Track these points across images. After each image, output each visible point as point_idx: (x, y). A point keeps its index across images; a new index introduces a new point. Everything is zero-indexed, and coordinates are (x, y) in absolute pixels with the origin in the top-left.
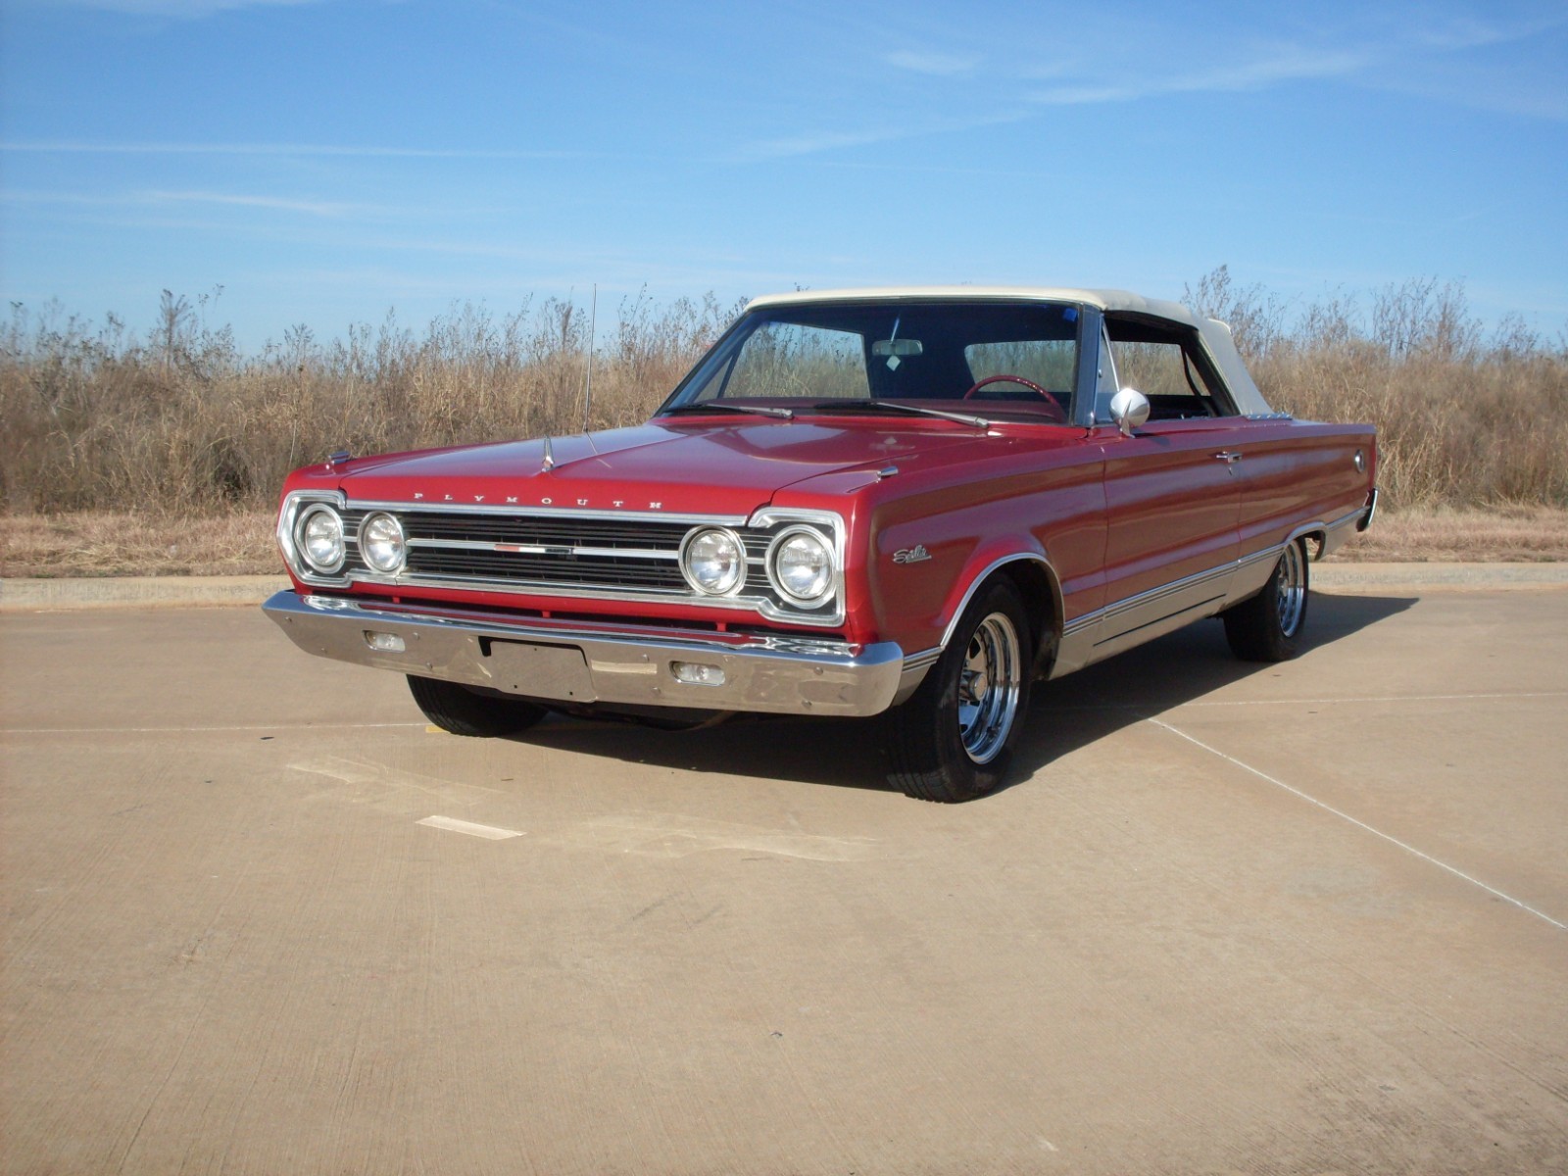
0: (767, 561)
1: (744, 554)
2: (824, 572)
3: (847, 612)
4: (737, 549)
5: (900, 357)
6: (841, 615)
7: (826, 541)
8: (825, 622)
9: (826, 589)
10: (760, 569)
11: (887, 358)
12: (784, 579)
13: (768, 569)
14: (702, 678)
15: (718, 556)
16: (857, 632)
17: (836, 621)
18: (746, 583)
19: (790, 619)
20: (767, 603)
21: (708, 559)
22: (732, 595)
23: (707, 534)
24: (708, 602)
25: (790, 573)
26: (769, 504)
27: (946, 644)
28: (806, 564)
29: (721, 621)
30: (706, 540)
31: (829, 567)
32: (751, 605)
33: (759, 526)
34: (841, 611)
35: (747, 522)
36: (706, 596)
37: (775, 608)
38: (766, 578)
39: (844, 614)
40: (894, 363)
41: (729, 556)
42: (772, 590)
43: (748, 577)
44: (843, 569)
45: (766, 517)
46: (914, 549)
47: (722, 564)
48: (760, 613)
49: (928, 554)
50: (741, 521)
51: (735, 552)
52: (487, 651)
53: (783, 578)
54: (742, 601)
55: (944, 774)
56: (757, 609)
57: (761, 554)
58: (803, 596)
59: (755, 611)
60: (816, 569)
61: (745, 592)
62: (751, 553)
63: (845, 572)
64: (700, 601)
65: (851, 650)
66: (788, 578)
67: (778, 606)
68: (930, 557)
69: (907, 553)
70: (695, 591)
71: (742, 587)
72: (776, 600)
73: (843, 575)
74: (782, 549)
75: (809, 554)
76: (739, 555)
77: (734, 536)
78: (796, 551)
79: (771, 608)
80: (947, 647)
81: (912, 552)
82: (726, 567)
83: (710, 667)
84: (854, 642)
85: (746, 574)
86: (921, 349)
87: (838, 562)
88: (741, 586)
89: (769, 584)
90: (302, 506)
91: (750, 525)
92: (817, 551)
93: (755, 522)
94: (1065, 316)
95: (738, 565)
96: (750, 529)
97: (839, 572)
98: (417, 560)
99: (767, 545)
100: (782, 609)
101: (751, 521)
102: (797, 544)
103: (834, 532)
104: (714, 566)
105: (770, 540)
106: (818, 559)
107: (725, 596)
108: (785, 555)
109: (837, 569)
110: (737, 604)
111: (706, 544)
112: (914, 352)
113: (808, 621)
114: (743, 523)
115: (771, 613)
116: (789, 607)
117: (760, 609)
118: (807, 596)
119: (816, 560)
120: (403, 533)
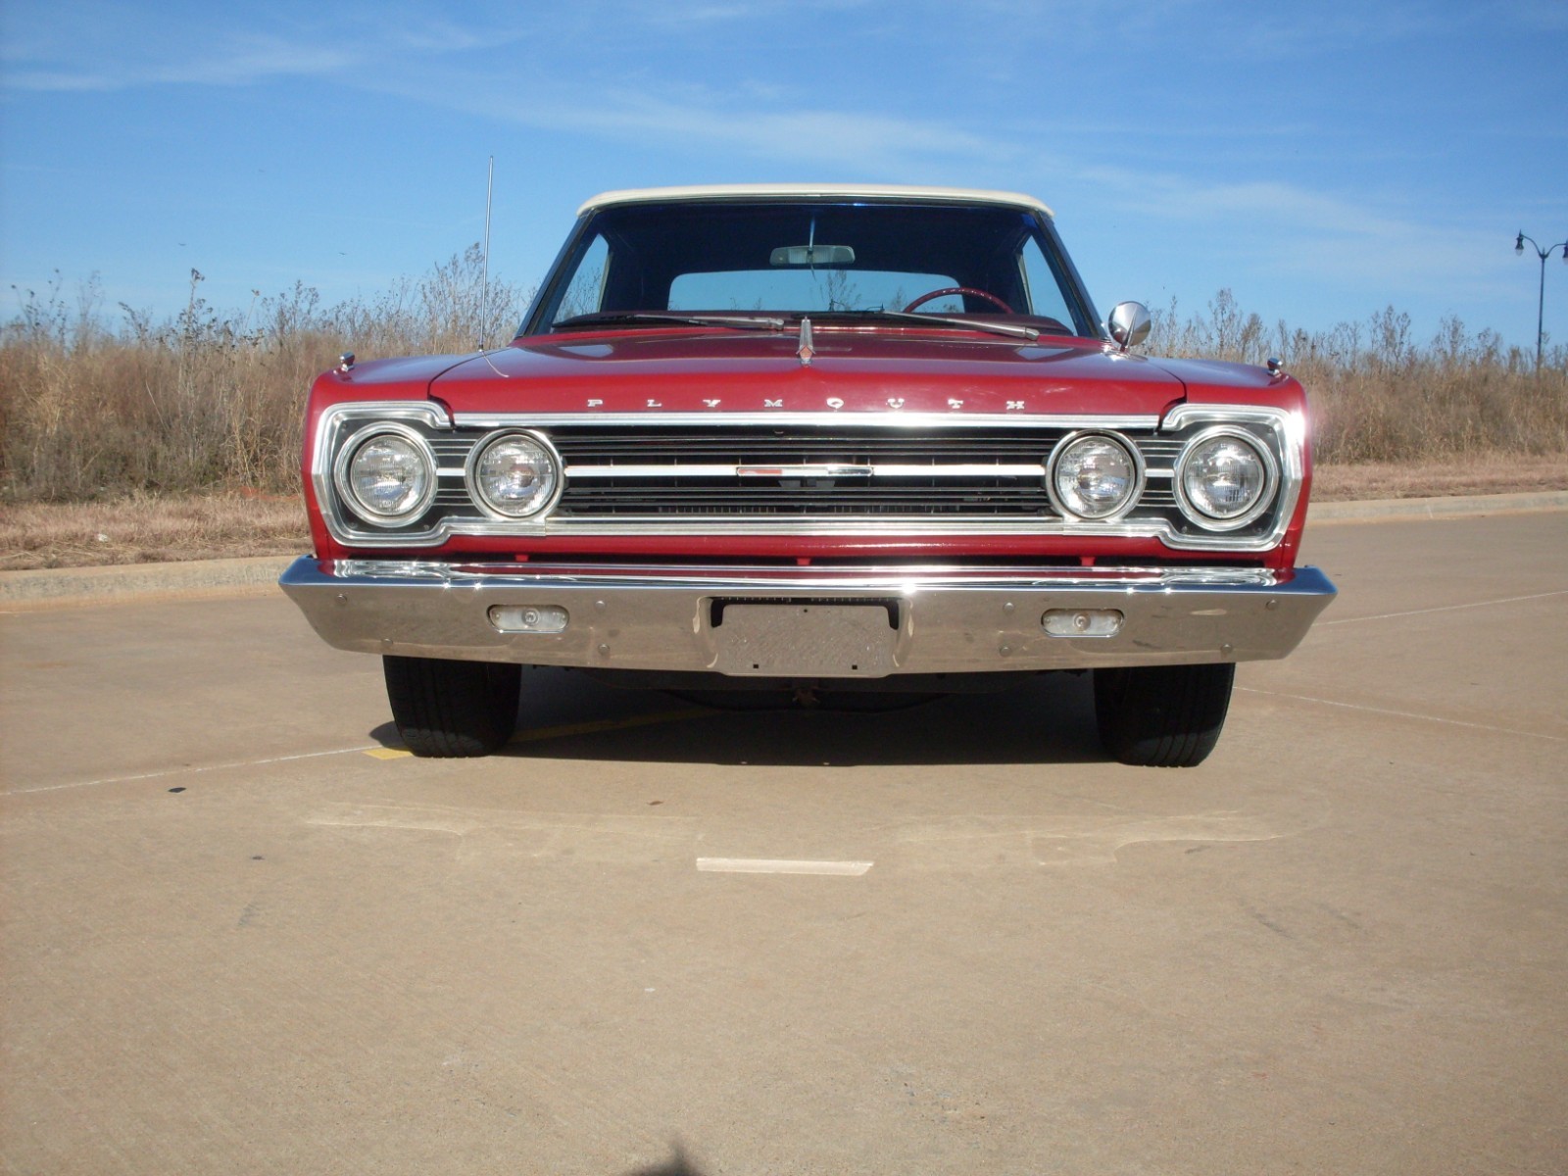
0: (1176, 472)
1: (1144, 466)
3: (1287, 532)
4: (1133, 459)
6: (1279, 536)
7: (1261, 444)
8: (1249, 546)
13: (1178, 483)
17: (1265, 544)
18: (1141, 501)
20: (1169, 526)
22: (1117, 519)
24: (1086, 529)
26: (1182, 400)
33: (1172, 428)
34: (1281, 530)
35: (1161, 422)
37: (1177, 533)
38: (1170, 495)
39: (1284, 533)
42: (1177, 510)
43: (1144, 495)
44: (1300, 478)
45: (1181, 417)
48: (1163, 539)
52: (716, 619)
56: (1158, 534)
58: (1221, 515)
59: (1155, 538)
61: (1135, 514)
62: (1151, 463)
63: (1302, 480)
64: (1074, 529)
67: (1181, 529)
70: (1062, 516)
71: (1132, 508)
79: (1172, 532)
85: (1142, 491)
86: (853, 256)
89: (1172, 502)
90: (352, 425)
91: (1163, 426)
93: (1169, 423)
98: (578, 498)
99: (1175, 452)
100: (1186, 533)
101: (1164, 422)
105: (1180, 446)
106: (1245, 468)
110: (1132, 530)
113: (1225, 546)
115: (1174, 538)
116: (1196, 531)
117: (1164, 535)
118: (1227, 516)
120: (559, 459)
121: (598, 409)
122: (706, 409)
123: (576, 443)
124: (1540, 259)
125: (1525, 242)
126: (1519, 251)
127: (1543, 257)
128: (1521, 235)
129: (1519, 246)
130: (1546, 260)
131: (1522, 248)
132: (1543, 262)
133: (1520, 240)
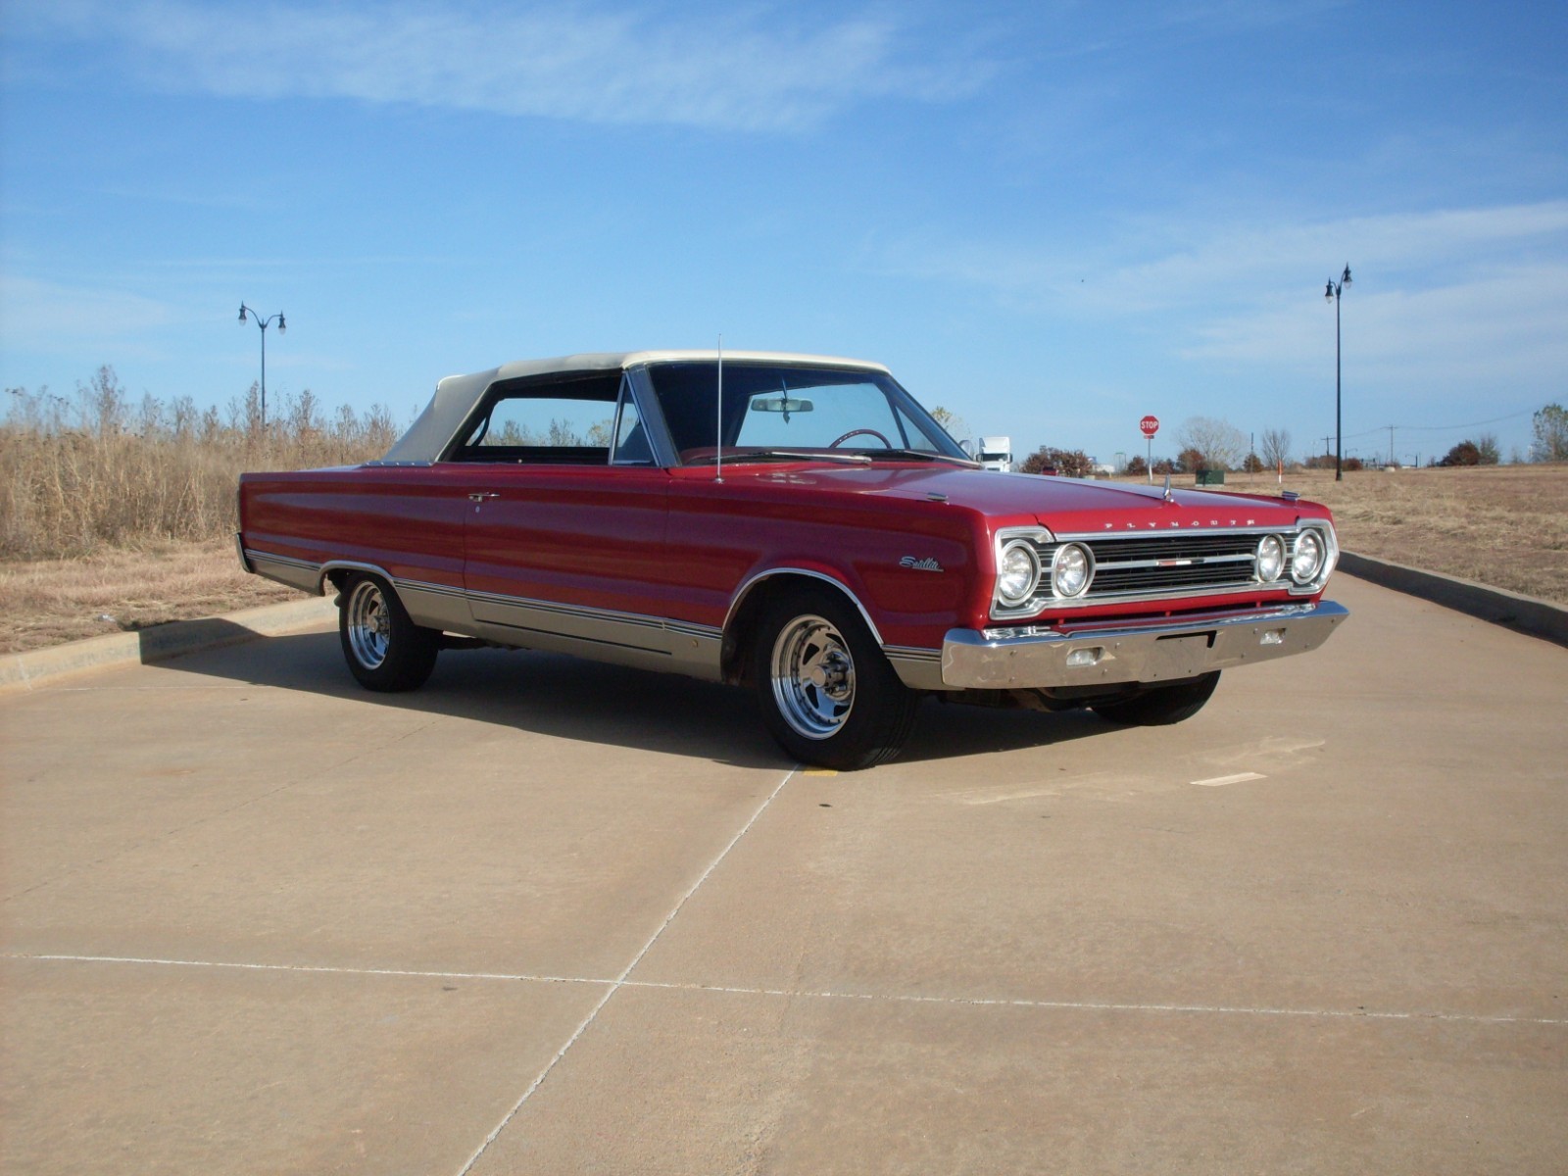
4: (1282, 548)
21: (1269, 558)
70: (1258, 581)
71: (1280, 574)
93: (1297, 529)
98: (1102, 583)
120: (1093, 558)
121: (1111, 530)
122: (1149, 528)
123: (1103, 550)
124: (260, 329)
125: (247, 312)
126: (243, 321)
127: (263, 327)
128: (243, 306)
129: (242, 316)
130: (266, 330)
131: (245, 318)
132: (263, 331)
133: (242, 310)
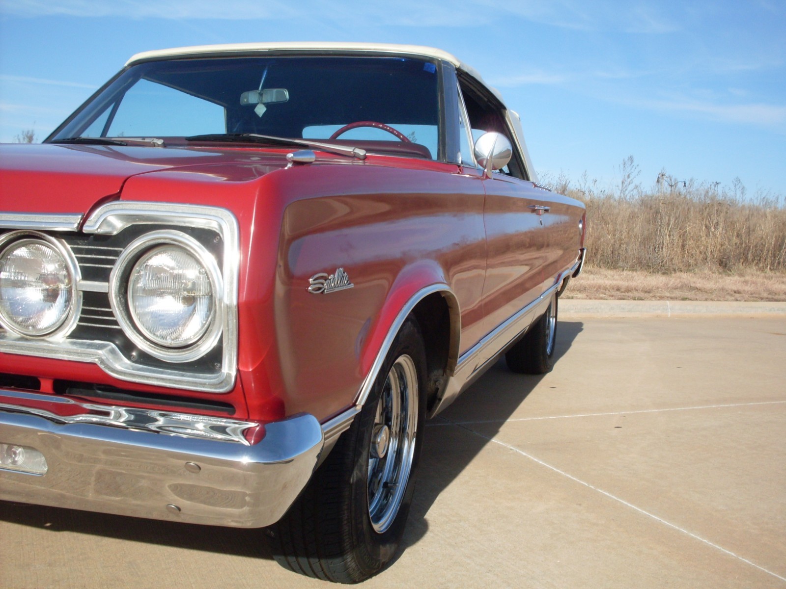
0: (112, 287)
1: (78, 276)
2: (202, 307)
3: (238, 370)
4: (67, 268)
5: (267, 105)
6: (229, 375)
7: (207, 257)
8: (203, 385)
9: (206, 332)
10: (101, 299)
11: (254, 106)
12: (140, 316)
13: (114, 300)
14: (14, 462)
15: (43, 278)
16: (254, 401)
17: (221, 384)
18: (81, 320)
19: (148, 377)
20: (112, 351)
21: (22, 284)
22: (61, 339)
23: (24, 245)
24: (21, 348)
25: (149, 305)
26: (116, 197)
27: (363, 403)
28: (175, 293)
29: (46, 375)
30: (22, 252)
31: (211, 297)
32: (89, 354)
33: (101, 231)
34: (229, 368)
35: (81, 225)
36: (22, 339)
37: (126, 360)
38: (111, 314)
39: (234, 373)
40: (261, 110)
41: (56, 279)
42: (121, 332)
43: (84, 312)
44: (235, 302)
45: (112, 219)
46: (334, 273)
47: (43, 290)
48: (102, 367)
49: (350, 281)
50: (69, 223)
51: (65, 272)
53: (137, 314)
54: (75, 348)
55: (349, 560)
56: (96, 361)
57: (103, 275)
58: (168, 342)
59: (94, 364)
60: (190, 300)
61: (79, 333)
62: (88, 274)
63: (239, 305)
64: (11, 346)
65: (246, 433)
66: (145, 314)
67: (129, 357)
68: (352, 286)
69: (326, 279)
70: (5, 332)
71: (74, 327)
72: (127, 347)
73: (235, 310)
74: (136, 268)
75: (177, 278)
76: (69, 275)
77: (64, 248)
78: (157, 272)
79: (118, 359)
80: (363, 407)
81: (331, 277)
82: (51, 296)
83: (28, 448)
84: (248, 419)
85: (81, 307)
86: (288, 97)
87: (227, 290)
88: (72, 325)
89: (115, 323)
91: (86, 229)
92: (191, 273)
93: (93, 226)
94: (425, 69)
95: (69, 292)
96: (88, 235)
97: (228, 307)
99: (112, 262)
100: (136, 362)
101: (88, 223)
102: (159, 260)
103: (221, 242)
104: (33, 295)
105: (117, 254)
106: (194, 284)
107: (47, 338)
108: (141, 280)
109: (226, 301)
110: (68, 352)
111: (21, 258)
112: (281, 100)
113: (176, 382)
114: (73, 227)
115: (118, 366)
116: (146, 359)
117: (102, 362)
118: (174, 344)
119: (190, 285)
